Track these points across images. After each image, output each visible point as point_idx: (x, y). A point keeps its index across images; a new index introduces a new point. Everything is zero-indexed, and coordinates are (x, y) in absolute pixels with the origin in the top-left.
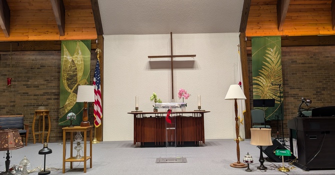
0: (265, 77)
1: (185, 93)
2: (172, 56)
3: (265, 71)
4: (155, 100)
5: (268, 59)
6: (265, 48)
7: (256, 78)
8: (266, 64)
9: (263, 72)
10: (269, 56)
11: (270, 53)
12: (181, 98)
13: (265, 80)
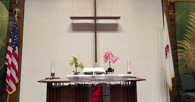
0: (189, 41)
1: (112, 56)
2: (95, 18)
3: (189, 35)
4: (76, 64)
5: (191, 23)
6: (188, 13)
7: (180, 42)
8: (190, 28)
9: (187, 36)
10: (192, 20)
11: (193, 17)
12: (106, 61)
13: (189, 44)
